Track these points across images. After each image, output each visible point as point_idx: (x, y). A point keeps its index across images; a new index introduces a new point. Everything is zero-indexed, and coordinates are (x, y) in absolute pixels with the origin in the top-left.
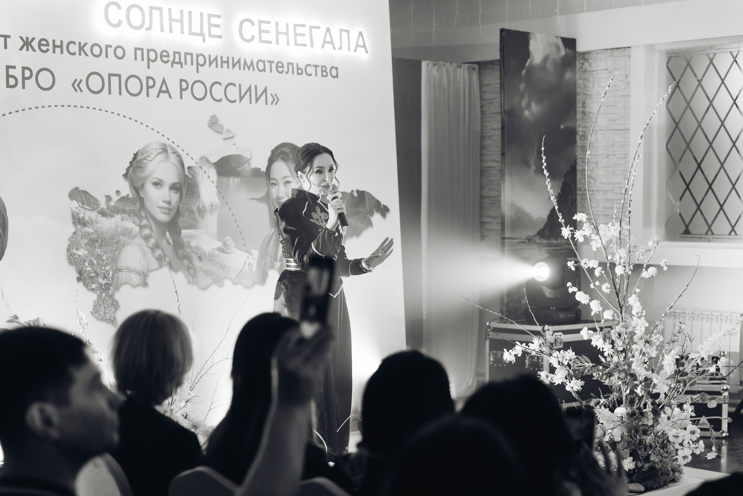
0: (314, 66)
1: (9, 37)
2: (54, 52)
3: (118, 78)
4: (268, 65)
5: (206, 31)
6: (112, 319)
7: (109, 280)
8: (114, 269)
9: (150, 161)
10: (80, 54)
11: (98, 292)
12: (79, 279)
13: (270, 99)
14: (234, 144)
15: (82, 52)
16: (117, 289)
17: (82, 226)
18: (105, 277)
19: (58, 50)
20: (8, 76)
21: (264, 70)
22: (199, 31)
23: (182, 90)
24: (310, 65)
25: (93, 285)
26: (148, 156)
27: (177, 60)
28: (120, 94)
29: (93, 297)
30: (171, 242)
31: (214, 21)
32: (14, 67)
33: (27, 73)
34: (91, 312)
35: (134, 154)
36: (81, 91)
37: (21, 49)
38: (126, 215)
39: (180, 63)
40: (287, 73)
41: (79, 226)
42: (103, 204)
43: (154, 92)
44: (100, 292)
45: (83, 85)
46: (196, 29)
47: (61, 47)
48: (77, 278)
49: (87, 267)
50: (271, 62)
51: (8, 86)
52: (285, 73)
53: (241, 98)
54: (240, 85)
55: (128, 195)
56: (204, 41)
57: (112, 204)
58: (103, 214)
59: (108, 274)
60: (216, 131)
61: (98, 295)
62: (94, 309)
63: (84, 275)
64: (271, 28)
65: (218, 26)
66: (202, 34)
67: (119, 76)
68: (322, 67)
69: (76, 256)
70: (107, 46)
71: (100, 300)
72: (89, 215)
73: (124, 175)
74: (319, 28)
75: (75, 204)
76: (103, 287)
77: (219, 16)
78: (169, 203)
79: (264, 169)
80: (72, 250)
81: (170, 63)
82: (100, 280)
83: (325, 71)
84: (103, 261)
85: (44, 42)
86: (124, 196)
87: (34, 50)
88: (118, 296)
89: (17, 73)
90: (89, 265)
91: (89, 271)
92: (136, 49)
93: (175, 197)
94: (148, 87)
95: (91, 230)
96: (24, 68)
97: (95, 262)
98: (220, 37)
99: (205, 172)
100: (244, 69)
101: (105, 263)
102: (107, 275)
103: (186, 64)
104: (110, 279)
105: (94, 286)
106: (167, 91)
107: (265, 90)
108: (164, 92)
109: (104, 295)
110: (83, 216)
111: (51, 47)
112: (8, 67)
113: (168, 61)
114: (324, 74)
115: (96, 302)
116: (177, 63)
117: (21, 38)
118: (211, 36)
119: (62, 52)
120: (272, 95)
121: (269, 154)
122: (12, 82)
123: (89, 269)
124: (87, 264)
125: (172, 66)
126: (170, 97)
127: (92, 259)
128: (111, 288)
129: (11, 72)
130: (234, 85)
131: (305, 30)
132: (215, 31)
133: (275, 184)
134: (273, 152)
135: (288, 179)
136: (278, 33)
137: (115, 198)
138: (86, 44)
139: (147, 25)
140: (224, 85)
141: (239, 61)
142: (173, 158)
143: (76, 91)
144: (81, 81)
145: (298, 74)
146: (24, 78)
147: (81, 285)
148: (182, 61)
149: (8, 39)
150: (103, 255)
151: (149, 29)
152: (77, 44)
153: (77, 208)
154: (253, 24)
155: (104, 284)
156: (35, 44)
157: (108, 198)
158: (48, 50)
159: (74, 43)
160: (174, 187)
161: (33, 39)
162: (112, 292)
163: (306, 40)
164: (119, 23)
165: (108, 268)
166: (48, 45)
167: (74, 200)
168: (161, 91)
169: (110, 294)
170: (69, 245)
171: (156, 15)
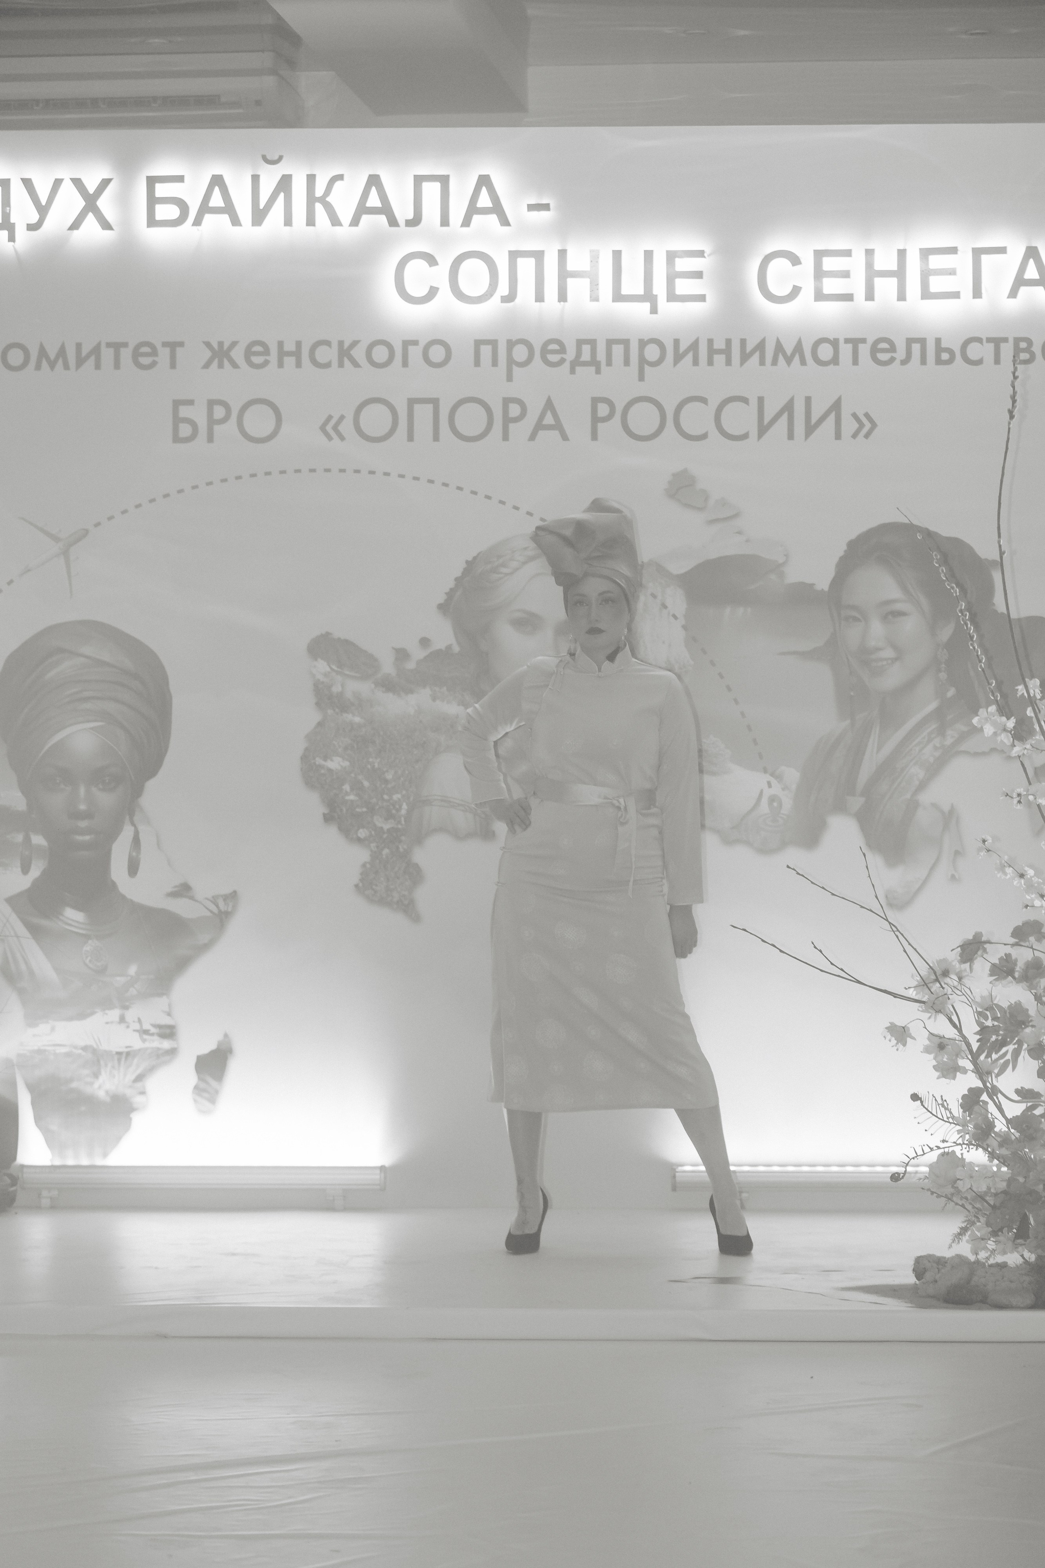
0: (989, 340)
1: (181, 344)
2: (281, 365)
3: (430, 407)
4: (846, 350)
5: (660, 288)
6: (406, 902)
7: (399, 822)
8: (411, 799)
9: (507, 574)
10: (341, 365)
11: (373, 845)
12: (328, 819)
13: (849, 426)
14: (739, 533)
15: (346, 361)
16: (419, 840)
17: (337, 710)
18: (389, 816)
19: (290, 361)
20: (177, 420)
21: (835, 361)
22: (640, 291)
23: (596, 420)
24: (979, 340)
25: (361, 830)
26: (504, 565)
27: (586, 356)
28: (436, 438)
29: (362, 855)
31: (683, 265)
32: (191, 402)
33: (219, 412)
34: (356, 886)
35: (467, 562)
36: (342, 438)
37: (207, 366)
38: (445, 688)
39: (594, 363)
40: (904, 362)
41: (330, 712)
42: (388, 667)
43: (521, 430)
44: (377, 847)
45: (347, 427)
46: (632, 284)
47: (297, 354)
48: (324, 815)
49: (347, 794)
50: (856, 342)
51: (177, 439)
52: (898, 362)
53: (763, 430)
54: (761, 400)
55: (449, 647)
56: (654, 310)
57: (411, 665)
58: (388, 685)
59: (398, 810)
60: (687, 506)
61: (371, 851)
62: (361, 880)
63: (341, 810)
64: (857, 264)
65: (699, 275)
66: (649, 297)
67: (435, 402)
68: (1017, 340)
69: (323, 771)
70: (406, 344)
71: (378, 861)
72: (354, 687)
73: (440, 607)
74: (1002, 250)
75: (322, 666)
76: (385, 836)
77: (701, 254)
79: (823, 584)
80: (314, 759)
81: (567, 366)
82: (379, 822)
83: (1028, 350)
84: (386, 781)
85: (257, 348)
86: (441, 650)
87: (235, 366)
88: (419, 856)
89: (198, 413)
90: (352, 789)
91: (352, 801)
92: (478, 343)
94: (507, 420)
95: (357, 719)
96: (211, 403)
97: (366, 784)
98: (702, 298)
99: (654, 596)
100: (775, 362)
101: (389, 786)
102: (394, 812)
103: (609, 363)
104: (403, 819)
105: (362, 833)
106: (558, 426)
107: (836, 406)
108: (549, 427)
109: (386, 851)
110: (340, 689)
111: (273, 357)
112: (177, 404)
113: (562, 361)
114: (1024, 356)
115: (368, 866)
116: (585, 364)
117: (208, 344)
118: (672, 297)
119: (299, 365)
120: (855, 416)
121: (840, 549)
122: (185, 430)
123: (352, 797)
124: (347, 787)
125: (573, 371)
126: (565, 437)
127: (360, 777)
128: (403, 838)
129: (185, 412)
130: (745, 400)
131: (963, 262)
132: (683, 287)
133: (859, 620)
134: (853, 545)
135: (898, 606)
136: (871, 275)
137: (418, 654)
138: (355, 343)
139: (503, 289)
140: (714, 404)
141: (761, 346)
143: (330, 438)
144: (342, 418)
145: (939, 361)
146: (212, 422)
147: (333, 830)
148: (598, 359)
149: (179, 350)
150: (385, 769)
151: (510, 298)
152: (335, 345)
153: (326, 675)
154: (795, 260)
155: (388, 830)
156: (238, 354)
157: (401, 655)
158: (266, 363)
159: (328, 343)
161: (234, 344)
162: (405, 847)
163: (963, 282)
164: (433, 292)
165: (396, 797)
166: (267, 352)
167: (319, 660)
168: (539, 426)
169: (401, 850)
170: (306, 749)
171: (526, 266)
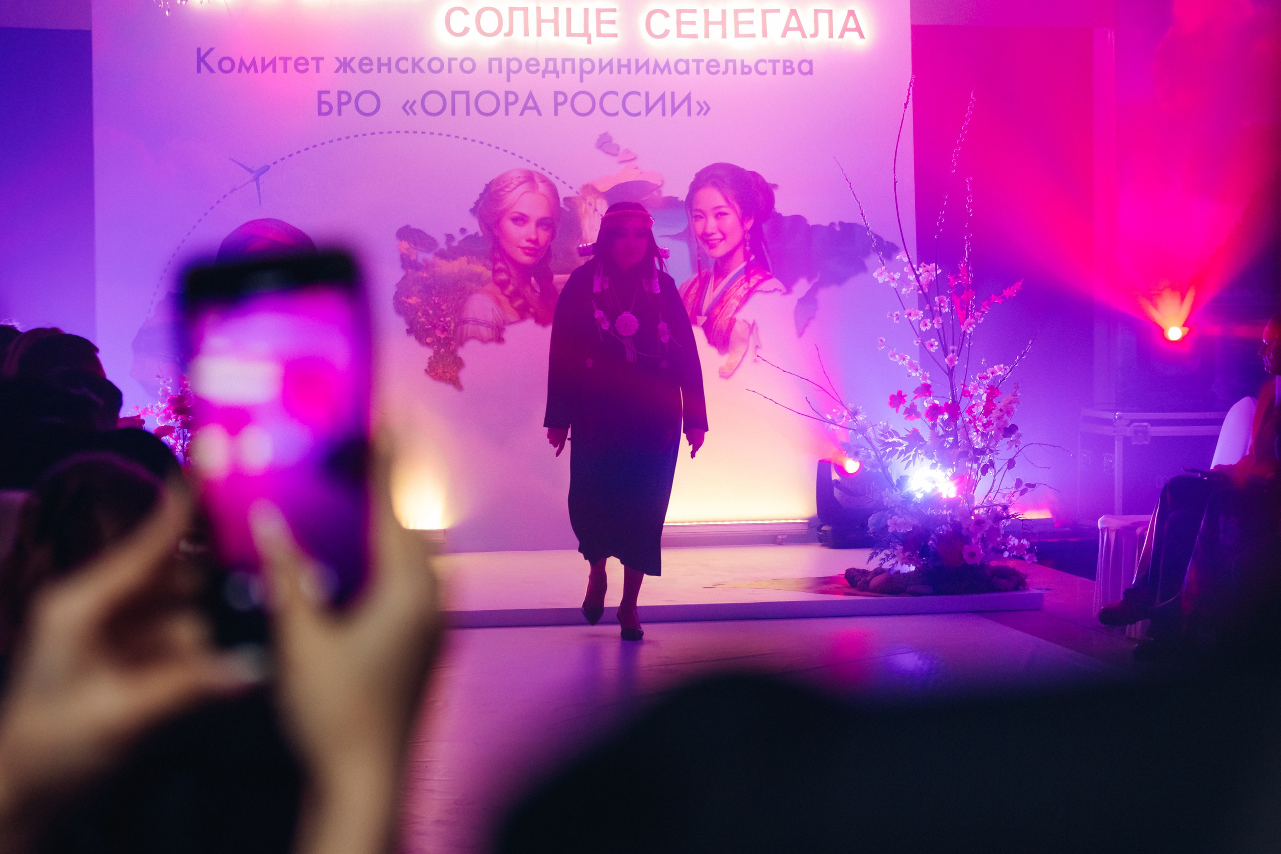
0: (770, 61)
1: (322, 59)
2: (379, 71)
3: (464, 96)
4: (693, 66)
5: (592, 30)
6: (454, 379)
7: (450, 333)
8: (456, 320)
9: (508, 192)
10: (414, 71)
11: (435, 347)
12: (409, 332)
13: (695, 108)
14: (636, 168)
15: (416, 69)
16: (461, 344)
17: (414, 270)
18: (444, 330)
19: (384, 69)
20: (320, 103)
21: (687, 71)
22: (582, 31)
23: (557, 104)
24: (764, 61)
25: (428, 338)
26: (506, 186)
27: (551, 68)
28: (468, 113)
29: (428, 353)
30: (538, 290)
31: (604, 16)
32: (328, 92)
33: (344, 98)
34: (426, 370)
35: (486, 185)
36: (415, 114)
37: (337, 71)
38: (475, 257)
39: (555, 71)
40: (725, 73)
41: (410, 271)
42: (442, 244)
43: (515, 110)
44: (437, 348)
45: (417, 107)
46: (577, 27)
47: (389, 64)
48: (407, 330)
49: (420, 318)
50: (698, 62)
51: (320, 113)
52: (721, 73)
53: (649, 110)
54: (647, 94)
55: (477, 233)
56: (589, 42)
57: (455, 244)
58: (442, 255)
59: (449, 327)
60: (607, 153)
61: (434, 350)
62: (429, 367)
63: (417, 327)
64: (699, 18)
65: (613, 22)
66: (586, 34)
67: (467, 93)
68: (785, 61)
69: (406, 305)
70: (450, 60)
71: (438, 356)
72: (422, 256)
73: (471, 210)
74: (778, 11)
75: (405, 245)
76: (442, 341)
77: (614, 10)
78: (535, 242)
79: (683, 197)
80: (401, 297)
81: (540, 73)
82: (438, 333)
83: (791, 67)
84: (442, 310)
85: (366, 61)
86: (472, 235)
87: (353, 71)
88: (462, 353)
89: (332, 99)
90: (423, 315)
91: (423, 322)
92: (491, 60)
93: (543, 236)
94: (508, 104)
95: (425, 275)
96: (340, 93)
97: (431, 312)
98: (615, 35)
99: (590, 204)
100: (654, 72)
101: (444, 313)
102: (447, 328)
103: (564, 72)
104: (452, 332)
105: (429, 340)
106: (536, 107)
107: (688, 98)
108: (531, 108)
109: (443, 350)
110: (415, 258)
111: (375, 67)
112: (320, 93)
113: (538, 70)
114: (789, 70)
115: (432, 359)
116: (551, 72)
117: (337, 59)
118: (599, 34)
119: (390, 71)
120: (698, 102)
121: (692, 178)
122: (325, 108)
123: (423, 320)
124: (420, 314)
125: (544, 76)
126: (540, 114)
127: (427, 308)
128: (452, 342)
129: (324, 97)
130: (639, 94)
131: (757, 17)
132: (605, 29)
133: (702, 217)
134: (699, 176)
135: (723, 210)
136: (708, 23)
137: (459, 237)
138: (421, 59)
139: (505, 29)
140: (621, 96)
141: (647, 63)
142: (542, 188)
143: (408, 114)
144: (414, 102)
145: (743, 73)
146: (340, 104)
147: (412, 339)
148: (558, 70)
149: (321, 62)
150: (441, 304)
151: (509, 34)
152: (410, 61)
153: (407, 249)
154: (666, 15)
155: (443, 338)
156: (355, 65)
157: (450, 238)
158: (371, 70)
159: (406, 59)
160: (540, 223)
161: (352, 59)
162: (453, 348)
163: (757, 28)
164: (466, 30)
165: (448, 319)
166: (371, 63)
167: (403, 241)
168: (525, 107)
169: (451, 349)
170: (396, 292)
171: (518, 16)
